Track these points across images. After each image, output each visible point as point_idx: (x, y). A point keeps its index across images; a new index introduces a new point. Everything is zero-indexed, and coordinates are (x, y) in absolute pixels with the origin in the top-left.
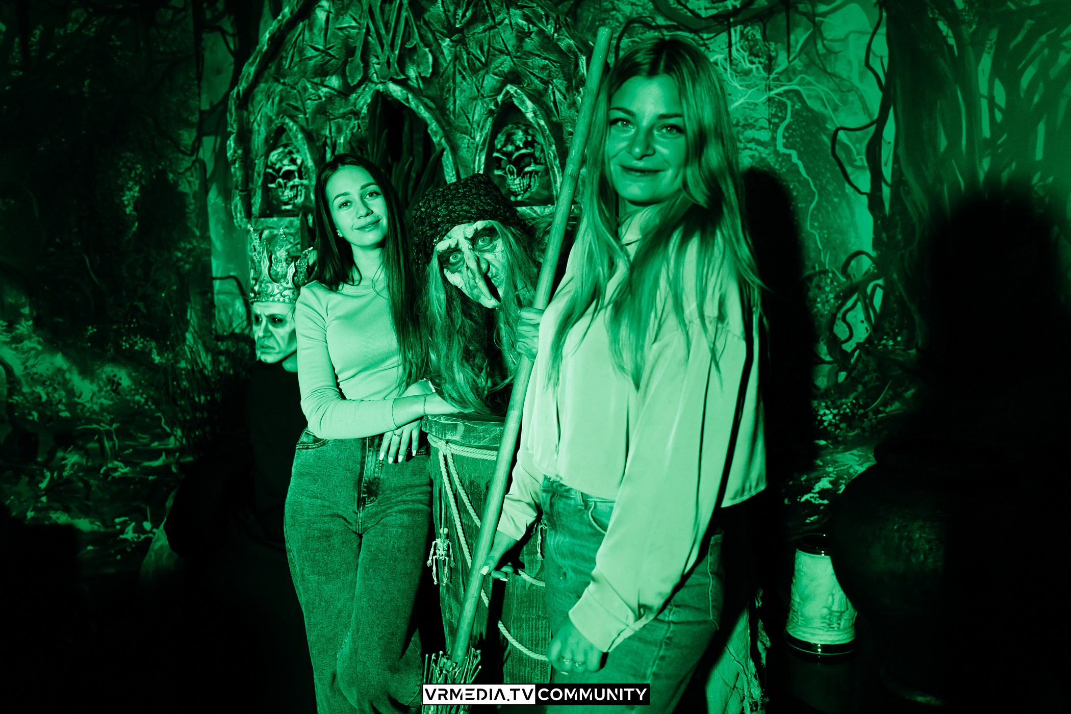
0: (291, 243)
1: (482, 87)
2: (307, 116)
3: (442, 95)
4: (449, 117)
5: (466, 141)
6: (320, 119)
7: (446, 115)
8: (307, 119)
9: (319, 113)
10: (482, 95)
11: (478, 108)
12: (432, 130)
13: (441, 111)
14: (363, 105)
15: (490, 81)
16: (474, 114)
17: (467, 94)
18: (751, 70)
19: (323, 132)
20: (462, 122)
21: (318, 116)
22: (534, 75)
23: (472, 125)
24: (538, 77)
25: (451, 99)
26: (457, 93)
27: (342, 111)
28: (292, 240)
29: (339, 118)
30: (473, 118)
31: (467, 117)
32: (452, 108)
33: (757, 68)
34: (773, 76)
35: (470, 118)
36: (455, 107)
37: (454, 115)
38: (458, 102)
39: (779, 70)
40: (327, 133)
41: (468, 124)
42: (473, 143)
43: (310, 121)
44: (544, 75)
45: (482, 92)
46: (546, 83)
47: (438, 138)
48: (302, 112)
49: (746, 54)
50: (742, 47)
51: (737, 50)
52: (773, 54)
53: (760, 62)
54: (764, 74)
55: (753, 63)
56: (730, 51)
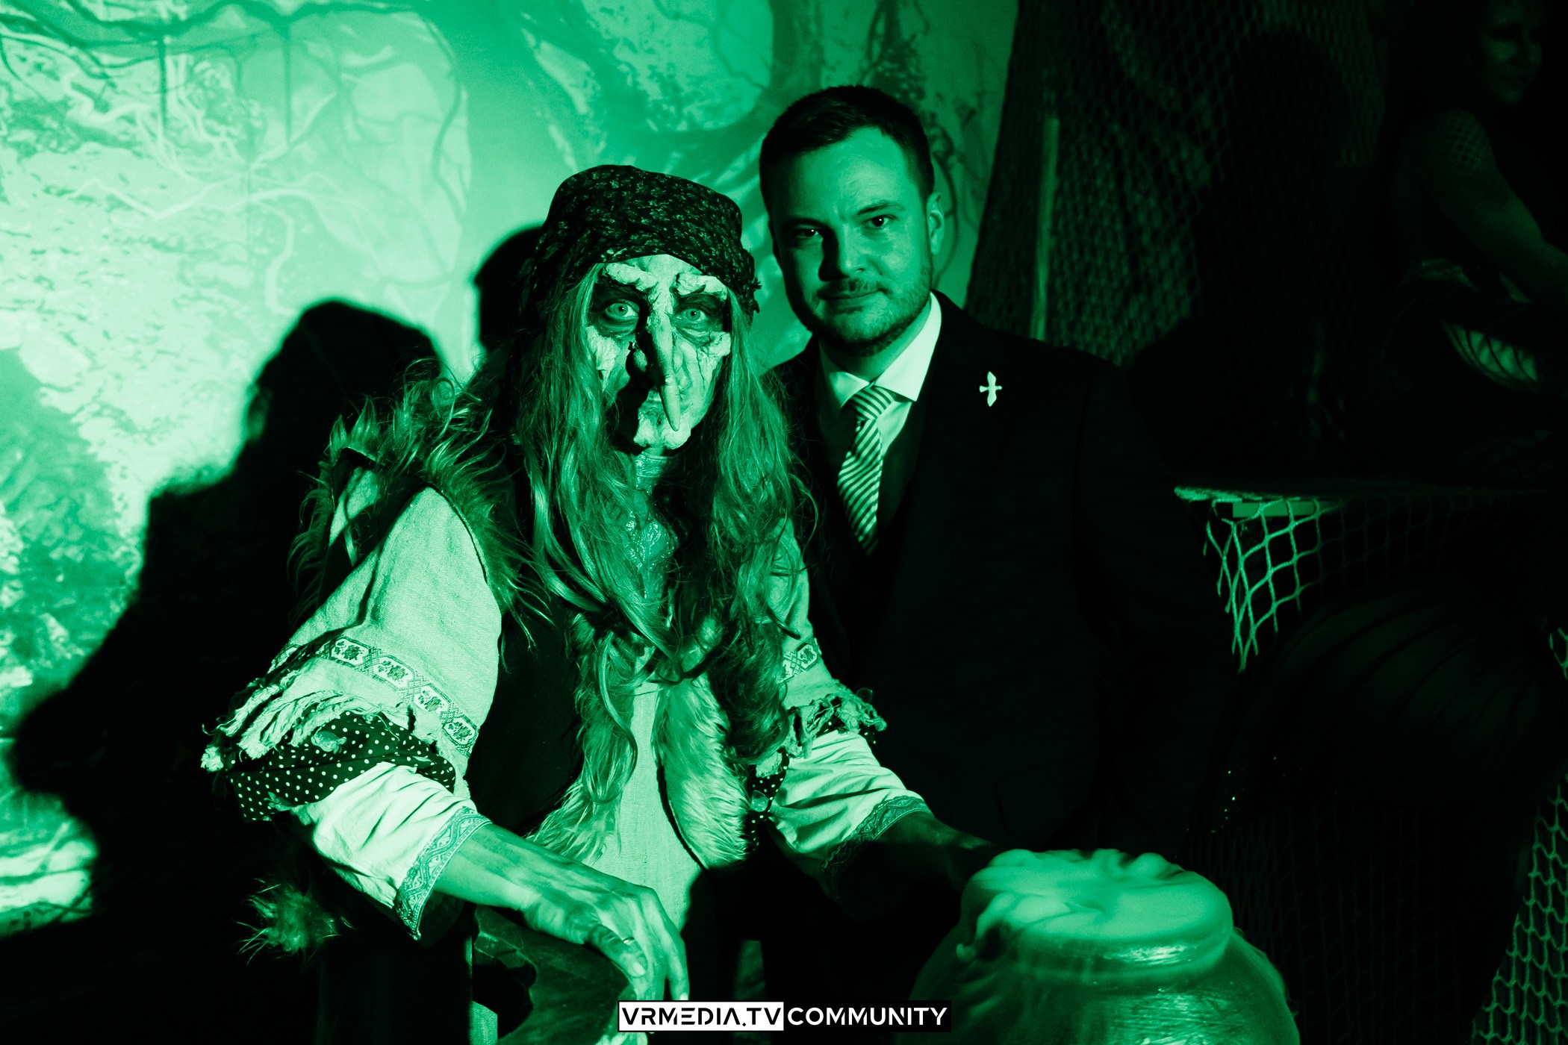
39: (269, 155)
49: (200, 114)
50: (190, 98)
51: (180, 102)
52: (258, 124)
53: (229, 135)
54: (238, 158)
55: (214, 133)
56: (163, 101)
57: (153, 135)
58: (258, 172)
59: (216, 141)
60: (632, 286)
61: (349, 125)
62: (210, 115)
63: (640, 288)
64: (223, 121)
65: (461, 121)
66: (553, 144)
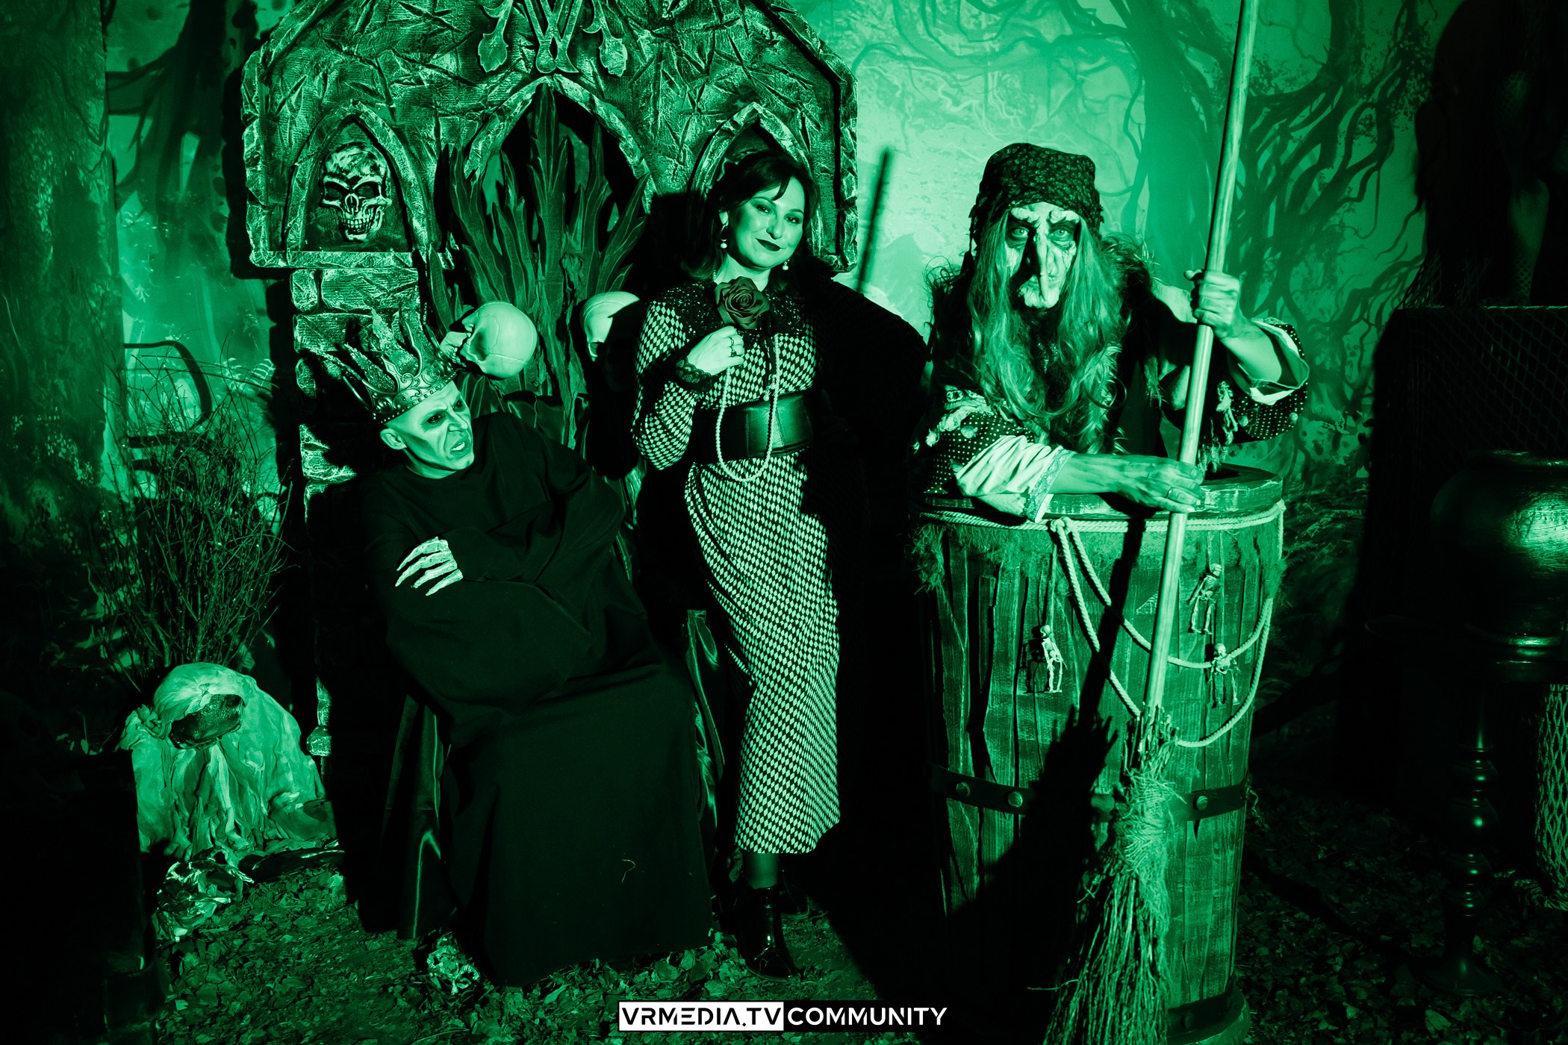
0: (383, 289)
1: (699, 100)
2: (394, 106)
3: (635, 103)
4: (645, 133)
5: (672, 166)
6: (418, 113)
7: (641, 128)
8: (392, 111)
9: (417, 103)
10: (699, 110)
11: (693, 126)
12: (626, 146)
13: (635, 124)
14: (516, 102)
15: (712, 94)
16: (685, 132)
17: (676, 105)
18: (1008, 121)
19: (423, 132)
20: (667, 141)
21: (415, 108)
22: (777, 94)
23: (681, 147)
24: (780, 97)
25: (651, 110)
26: (660, 103)
27: (459, 105)
28: (385, 286)
29: (453, 114)
30: (684, 138)
31: (674, 134)
32: (651, 121)
33: (1015, 120)
34: (1030, 131)
35: (680, 136)
36: (656, 120)
37: (654, 130)
38: (660, 114)
39: (1038, 124)
40: (432, 134)
41: (675, 145)
42: (681, 170)
43: (398, 115)
44: (791, 96)
45: (700, 107)
46: (793, 106)
47: (637, 159)
48: (382, 98)
49: (1003, 103)
50: (999, 95)
51: (994, 97)
52: (1033, 107)
53: (1018, 114)
54: (1022, 127)
55: (1011, 114)
56: (986, 97)
57: (980, 117)
58: (1032, 134)
59: (1011, 118)
60: (1025, 221)
61: (1080, 105)
62: (1009, 104)
63: (1030, 221)
64: (1015, 107)
65: (1142, 98)
66: (1193, 107)
